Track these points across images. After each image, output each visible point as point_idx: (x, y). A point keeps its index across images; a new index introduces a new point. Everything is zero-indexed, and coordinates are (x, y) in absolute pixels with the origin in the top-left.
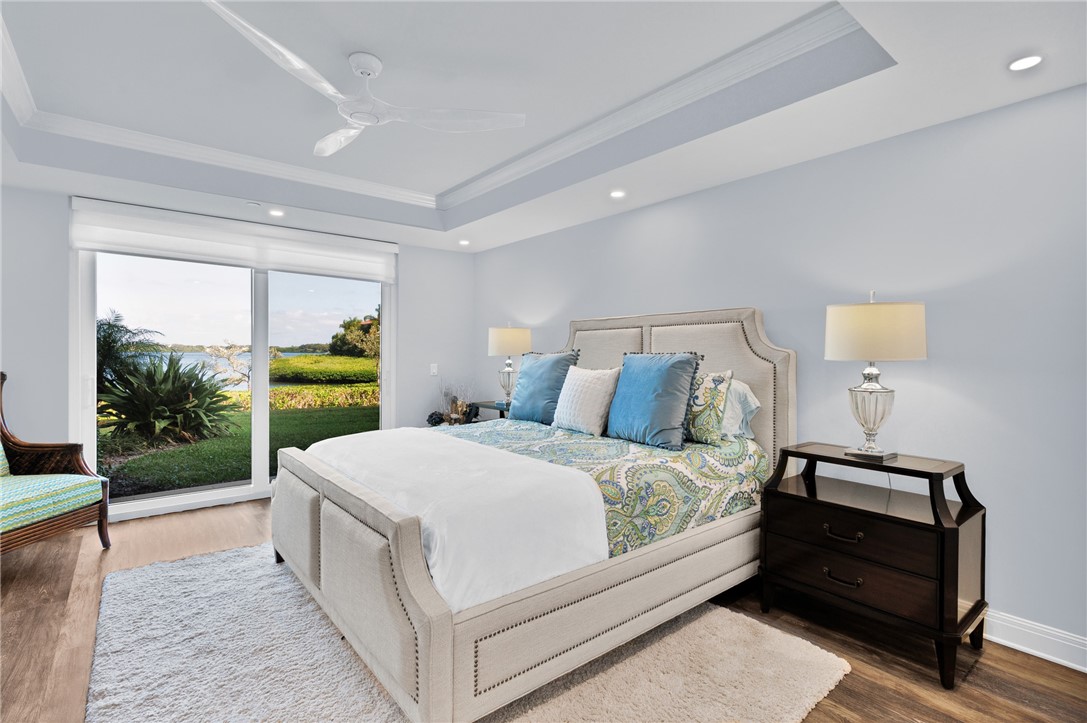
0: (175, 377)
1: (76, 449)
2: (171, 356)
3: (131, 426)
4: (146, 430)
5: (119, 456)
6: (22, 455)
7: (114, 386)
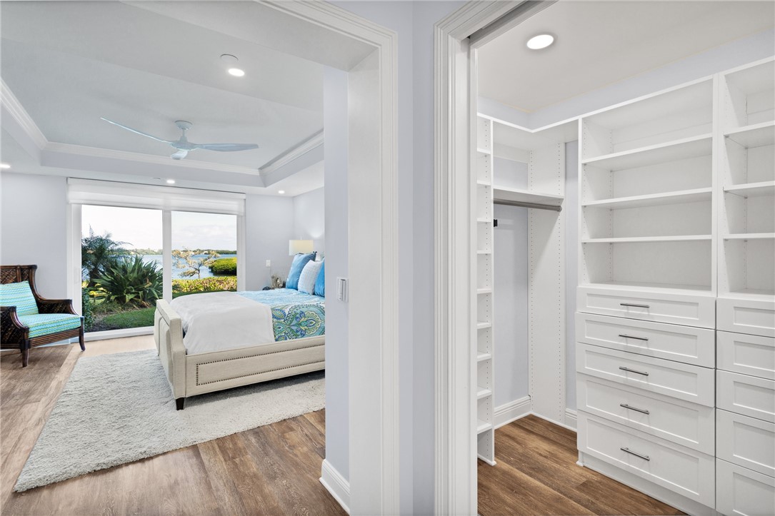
0: (138, 270)
1: (68, 302)
2: (137, 257)
3: (113, 298)
4: (121, 300)
5: (105, 314)
6: (44, 305)
7: (105, 275)
